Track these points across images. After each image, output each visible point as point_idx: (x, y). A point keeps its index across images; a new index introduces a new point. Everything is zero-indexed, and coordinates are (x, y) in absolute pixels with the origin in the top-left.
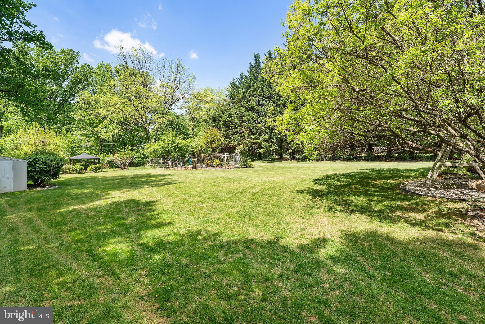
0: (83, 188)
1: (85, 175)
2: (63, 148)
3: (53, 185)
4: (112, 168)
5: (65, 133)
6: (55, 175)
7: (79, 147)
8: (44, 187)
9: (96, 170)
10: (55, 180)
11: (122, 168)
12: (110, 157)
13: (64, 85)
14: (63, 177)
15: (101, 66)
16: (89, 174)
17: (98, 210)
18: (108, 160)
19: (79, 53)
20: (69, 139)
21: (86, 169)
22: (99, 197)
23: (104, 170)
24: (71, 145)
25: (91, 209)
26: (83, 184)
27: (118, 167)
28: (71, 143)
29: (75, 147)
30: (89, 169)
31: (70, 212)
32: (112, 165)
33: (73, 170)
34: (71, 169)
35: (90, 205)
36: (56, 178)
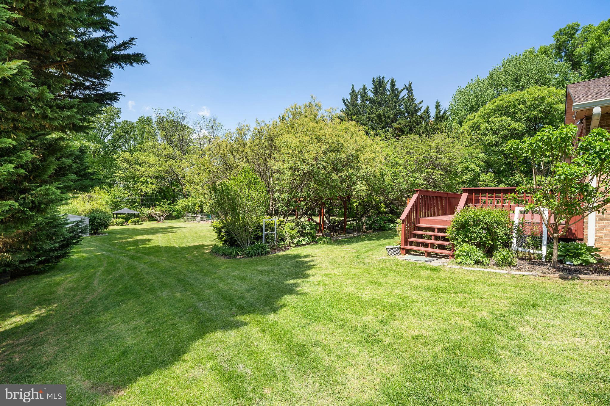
0: (124, 235)
1: (126, 227)
2: (107, 202)
3: (105, 233)
4: (151, 221)
5: (109, 189)
6: (106, 227)
7: (121, 202)
8: (100, 234)
9: (135, 222)
10: (105, 230)
11: (159, 221)
12: (149, 211)
13: (106, 141)
14: (110, 228)
15: (142, 120)
16: (130, 226)
17: (129, 242)
18: (147, 213)
19: (120, 109)
20: (112, 194)
21: (127, 221)
22: (131, 238)
23: (142, 223)
24: (114, 200)
25: (125, 242)
26: (123, 233)
27: (155, 220)
28: (115, 198)
29: (117, 202)
30: (130, 221)
31: (117, 242)
32: (151, 218)
33: (116, 223)
34: (114, 222)
35: (125, 240)
36: (106, 229)
